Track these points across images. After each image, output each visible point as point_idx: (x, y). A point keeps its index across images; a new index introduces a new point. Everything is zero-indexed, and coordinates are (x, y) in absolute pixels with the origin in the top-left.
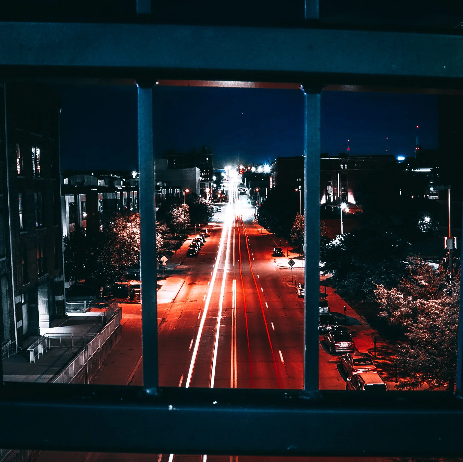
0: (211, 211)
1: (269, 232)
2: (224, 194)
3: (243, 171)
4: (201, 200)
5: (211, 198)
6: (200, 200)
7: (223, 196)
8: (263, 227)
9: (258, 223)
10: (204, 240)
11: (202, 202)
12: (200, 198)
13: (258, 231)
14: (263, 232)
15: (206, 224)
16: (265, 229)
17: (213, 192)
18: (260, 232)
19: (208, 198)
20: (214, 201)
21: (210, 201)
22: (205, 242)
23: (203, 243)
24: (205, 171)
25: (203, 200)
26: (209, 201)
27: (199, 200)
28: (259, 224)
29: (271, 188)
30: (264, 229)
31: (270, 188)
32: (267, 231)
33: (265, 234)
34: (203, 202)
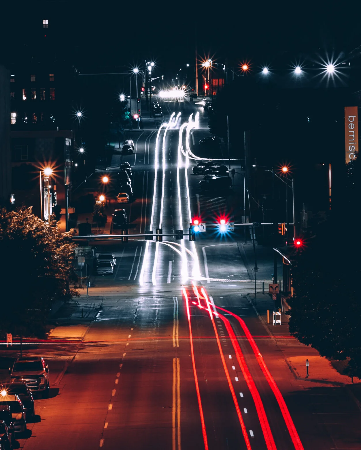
0: (67, 273)
1: (344, 372)
2: (127, 189)
3: (215, 82)
4: (15, 217)
5: (63, 211)
6: (11, 217)
7: (120, 200)
8: (314, 350)
9: (292, 330)
10: (33, 410)
11: (20, 230)
12: (11, 207)
13: (291, 368)
14: (314, 374)
15: (43, 335)
16: (323, 360)
17: (71, 180)
18: (302, 372)
19: (48, 213)
20: (79, 223)
21: (62, 225)
22: (37, 419)
23: (29, 426)
24: (33, 79)
25: (26, 219)
26: (54, 225)
27: (6, 220)
28: (296, 336)
29: (353, 162)
30: (319, 358)
31: (347, 162)
32: (334, 366)
33: (323, 381)
34: (26, 231)
